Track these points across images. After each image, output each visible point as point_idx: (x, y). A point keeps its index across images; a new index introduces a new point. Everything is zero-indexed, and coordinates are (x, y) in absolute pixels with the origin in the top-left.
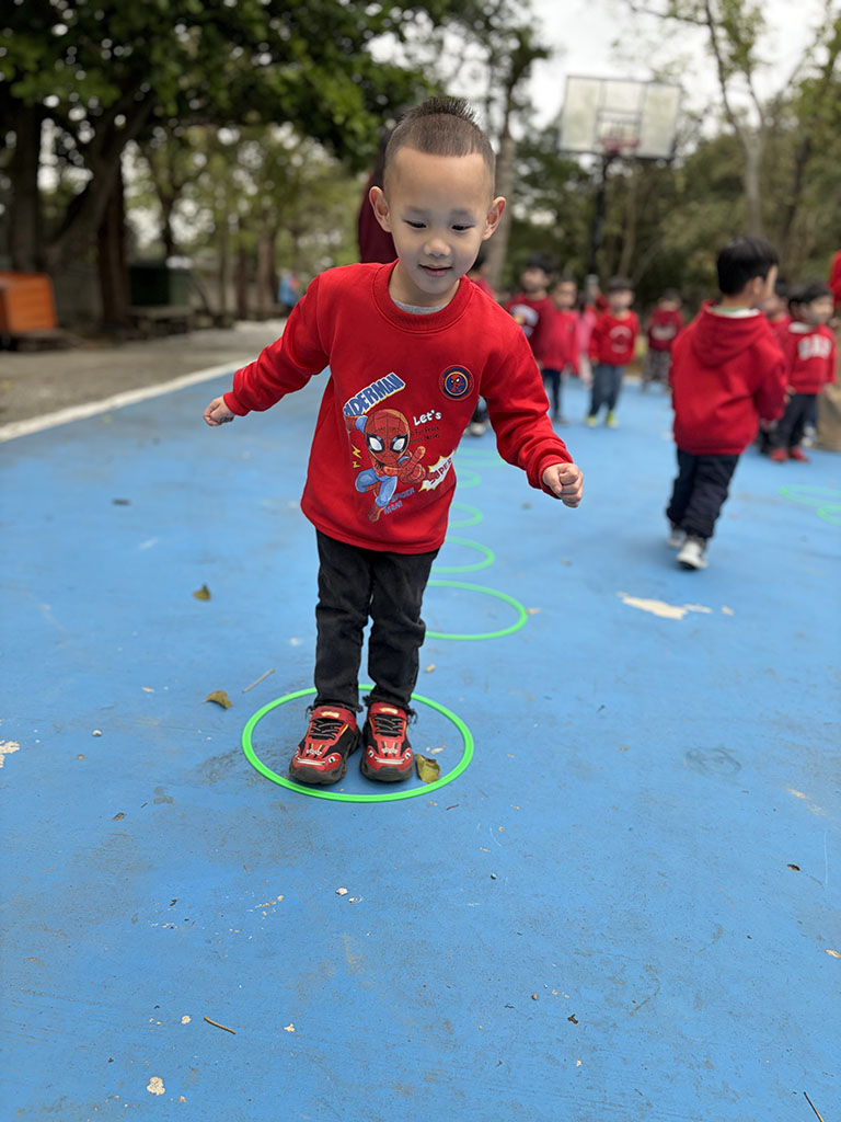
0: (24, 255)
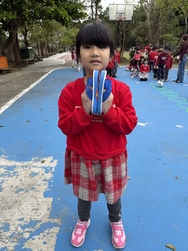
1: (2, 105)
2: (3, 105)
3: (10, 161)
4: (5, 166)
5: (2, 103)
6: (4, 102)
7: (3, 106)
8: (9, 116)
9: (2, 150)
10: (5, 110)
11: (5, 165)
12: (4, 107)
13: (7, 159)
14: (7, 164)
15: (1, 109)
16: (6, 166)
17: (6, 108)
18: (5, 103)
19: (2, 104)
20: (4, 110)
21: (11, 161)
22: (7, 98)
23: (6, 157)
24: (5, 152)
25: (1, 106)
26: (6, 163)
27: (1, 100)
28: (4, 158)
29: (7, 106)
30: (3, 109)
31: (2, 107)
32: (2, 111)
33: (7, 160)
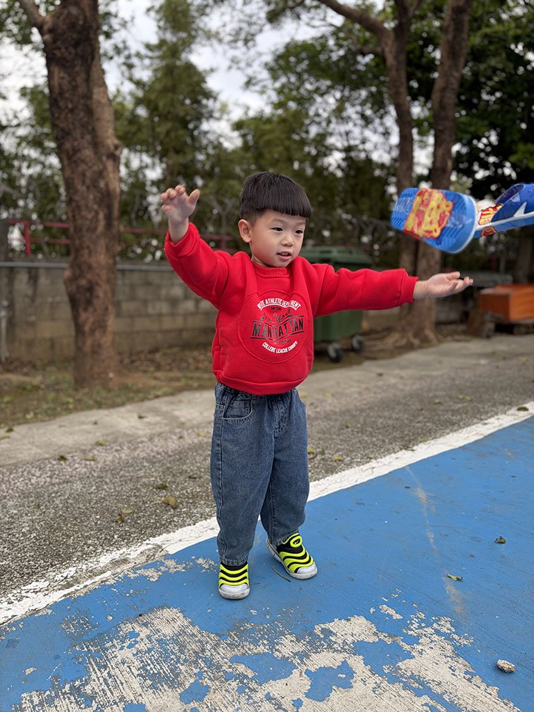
0: (522, 273)
1: (493, 413)
2: (497, 414)
3: (473, 675)
4: (439, 690)
5: (494, 405)
6: (504, 404)
7: (496, 417)
8: (510, 454)
9: (451, 589)
10: (499, 431)
11: (439, 684)
12: (498, 419)
13: (457, 655)
14: (450, 688)
15: (486, 424)
16: (446, 697)
17: (506, 425)
18: (506, 407)
19: (494, 409)
20: (495, 427)
21: (477, 680)
22: (515, 396)
23: (456, 637)
24: (458, 609)
25: (489, 415)
26: (448, 676)
27: (493, 398)
28: (448, 637)
29: (511, 418)
30: (494, 425)
31: (490, 418)
32: (488, 429)
33: (461, 660)
